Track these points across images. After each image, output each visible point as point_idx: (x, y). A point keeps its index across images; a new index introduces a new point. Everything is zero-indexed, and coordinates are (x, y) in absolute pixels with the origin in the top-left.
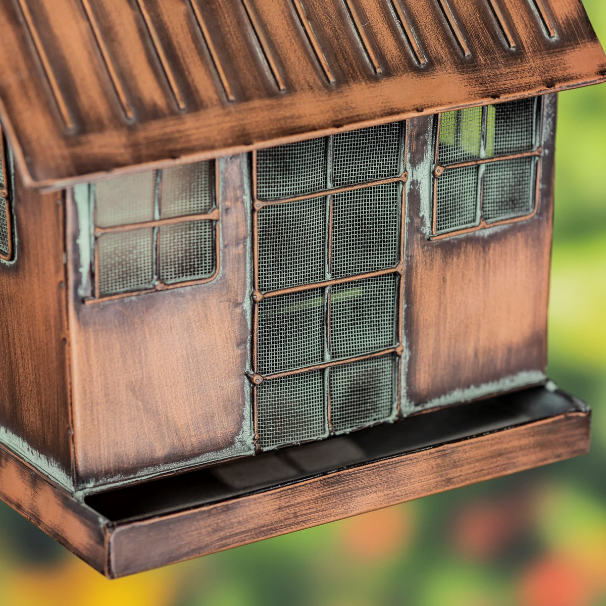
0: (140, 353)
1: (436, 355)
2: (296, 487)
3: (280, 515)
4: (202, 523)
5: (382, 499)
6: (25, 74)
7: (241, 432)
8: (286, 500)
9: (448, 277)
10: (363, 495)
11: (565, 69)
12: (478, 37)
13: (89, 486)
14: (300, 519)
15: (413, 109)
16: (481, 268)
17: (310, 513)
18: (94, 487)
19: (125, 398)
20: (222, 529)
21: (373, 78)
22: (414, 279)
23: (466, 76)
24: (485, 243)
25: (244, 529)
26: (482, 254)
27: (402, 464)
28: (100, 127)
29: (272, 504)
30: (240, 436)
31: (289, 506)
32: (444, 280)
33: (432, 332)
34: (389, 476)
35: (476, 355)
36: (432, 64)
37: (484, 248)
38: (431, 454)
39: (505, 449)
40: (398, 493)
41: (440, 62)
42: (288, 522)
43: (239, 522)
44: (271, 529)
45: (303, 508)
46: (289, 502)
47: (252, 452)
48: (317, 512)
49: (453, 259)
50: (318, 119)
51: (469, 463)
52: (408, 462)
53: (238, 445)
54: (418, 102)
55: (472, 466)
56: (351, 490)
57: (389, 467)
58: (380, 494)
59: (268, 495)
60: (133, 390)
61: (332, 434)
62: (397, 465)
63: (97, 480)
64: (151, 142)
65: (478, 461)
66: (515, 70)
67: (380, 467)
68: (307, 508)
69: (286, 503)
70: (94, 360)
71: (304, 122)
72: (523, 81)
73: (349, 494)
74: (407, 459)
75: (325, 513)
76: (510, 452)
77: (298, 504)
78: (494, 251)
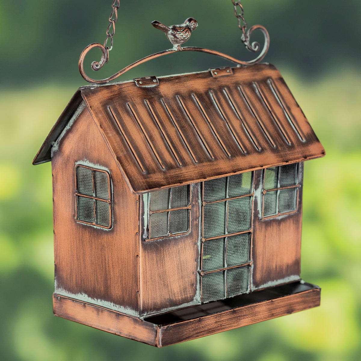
0: (163, 262)
2: (221, 314)
3: (216, 325)
4: (190, 326)
5: (250, 321)
7: (196, 295)
8: (218, 319)
9: (267, 235)
10: (243, 319)
11: (310, 152)
12: (277, 140)
13: (145, 315)
14: (223, 327)
15: (259, 166)
16: (278, 232)
17: (226, 325)
18: (146, 315)
19: (157, 280)
20: (197, 330)
21: (243, 155)
22: (255, 235)
23: (275, 154)
24: (279, 222)
25: (204, 330)
26: (278, 227)
27: (257, 307)
28: (154, 172)
29: (214, 320)
30: (196, 297)
31: (219, 321)
32: (265, 236)
33: (261, 257)
34: (252, 311)
35: (276, 267)
36: (263, 150)
37: (279, 224)
38: (267, 303)
39: (292, 303)
40: (255, 319)
41: (266, 149)
42: (218, 328)
43: (202, 327)
44: (213, 331)
45: (223, 323)
46: (219, 320)
47: (200, 304)
48: (228, 325)
49: (268, 228)
50: (227, 170)
51: (280, 308)
52: (259, 306)
53: (195, 300)
54: (261, 163)
55: (280, 309)
56: (239, 316)
57: (253, 307)
58: (249, 319)
59: (212, 316)
60: (160, 277)
61: (228, 297)
62: (255, 307)
63: (147, 313)
65: (282, 307)
66: (292, 152)
67: (249, 308)
68: (225, 323)
69: (218, 320)
71: (222, 171)
73: (239, 318)
74: (258, 305)
75: (231, 325)
76: (294, 304)
77: (222, 321)
78: (283, 225)
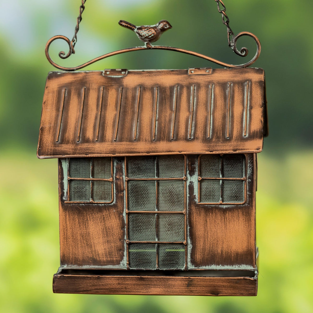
0: (86, 224)
1: (204, 249)
2: (125, 277)
3: (118, 286)
4: (88, 281)
5: (162, 291)
6: (52, 125)
8: (121, 281)
9: (208, 220)
10: (154, 288)
11: (244, 146)
12: (217, 133)
13: (64, 266)
14: (128, 290)
15: (178, 152)
16: (223, 220)
17: (132, 289)
18: (67, 267)
19: (79, 238)
20: (96, 286)
21: (169, 140)
22: (192, 218)
23: (204, 144)
24: (224, 211)
25: (104, 288)
26: (223, 215)
27: (170, 280)
28: (68, 142)
29: (116, 281)
30: (123, 262)
31: (122, 284)
32: (206, 221)
33: (202, 240)
34: (165, 283)
36: (194, 139)
37: (224, 212)
38: (182, 279)
39: (216, 285)
40: (169, 291)
41: (197, 139)
42: (123, 290)
43: (102, 285)
44: (116, 291)
45: (129, 286)
46: (123, 282)
47: (126, 269)
48: (134, 289)
49: (209, 214)
50: (142, 150)
51: (200, 287)
52: (173, 280)
53: (121, 265)
54: (180, 149)
55: (202, 288)
56: (149, 284)
57: (165, 279)
58: (161, 289)
59: (114, 277)
60: (83, 236)
61: (158, 269)
62: (168, 280)
63: (68, 265)
64: (81, 149)
65: (204, 286)
66: (225, 144)
67: (161, 279)
68: (130, 286)
69: (121, 282)
70: (68, 223)
71: (137, 150)
72: (225, 148)
73: (148, 286)
74: (172, 278)
75: (138, 290)
76: (219, 287)
77: (126, 284)
78: (228, 215)
